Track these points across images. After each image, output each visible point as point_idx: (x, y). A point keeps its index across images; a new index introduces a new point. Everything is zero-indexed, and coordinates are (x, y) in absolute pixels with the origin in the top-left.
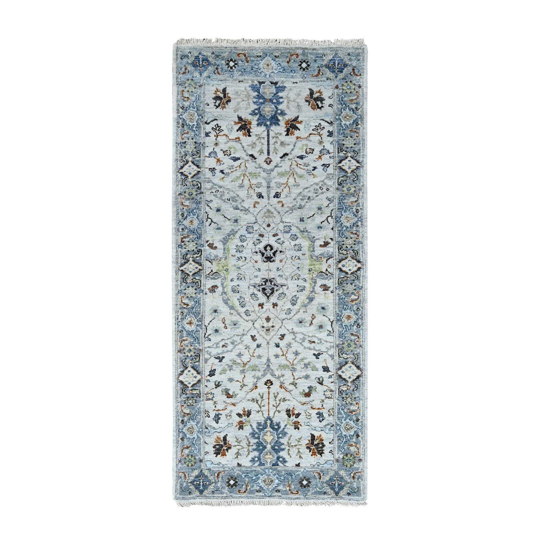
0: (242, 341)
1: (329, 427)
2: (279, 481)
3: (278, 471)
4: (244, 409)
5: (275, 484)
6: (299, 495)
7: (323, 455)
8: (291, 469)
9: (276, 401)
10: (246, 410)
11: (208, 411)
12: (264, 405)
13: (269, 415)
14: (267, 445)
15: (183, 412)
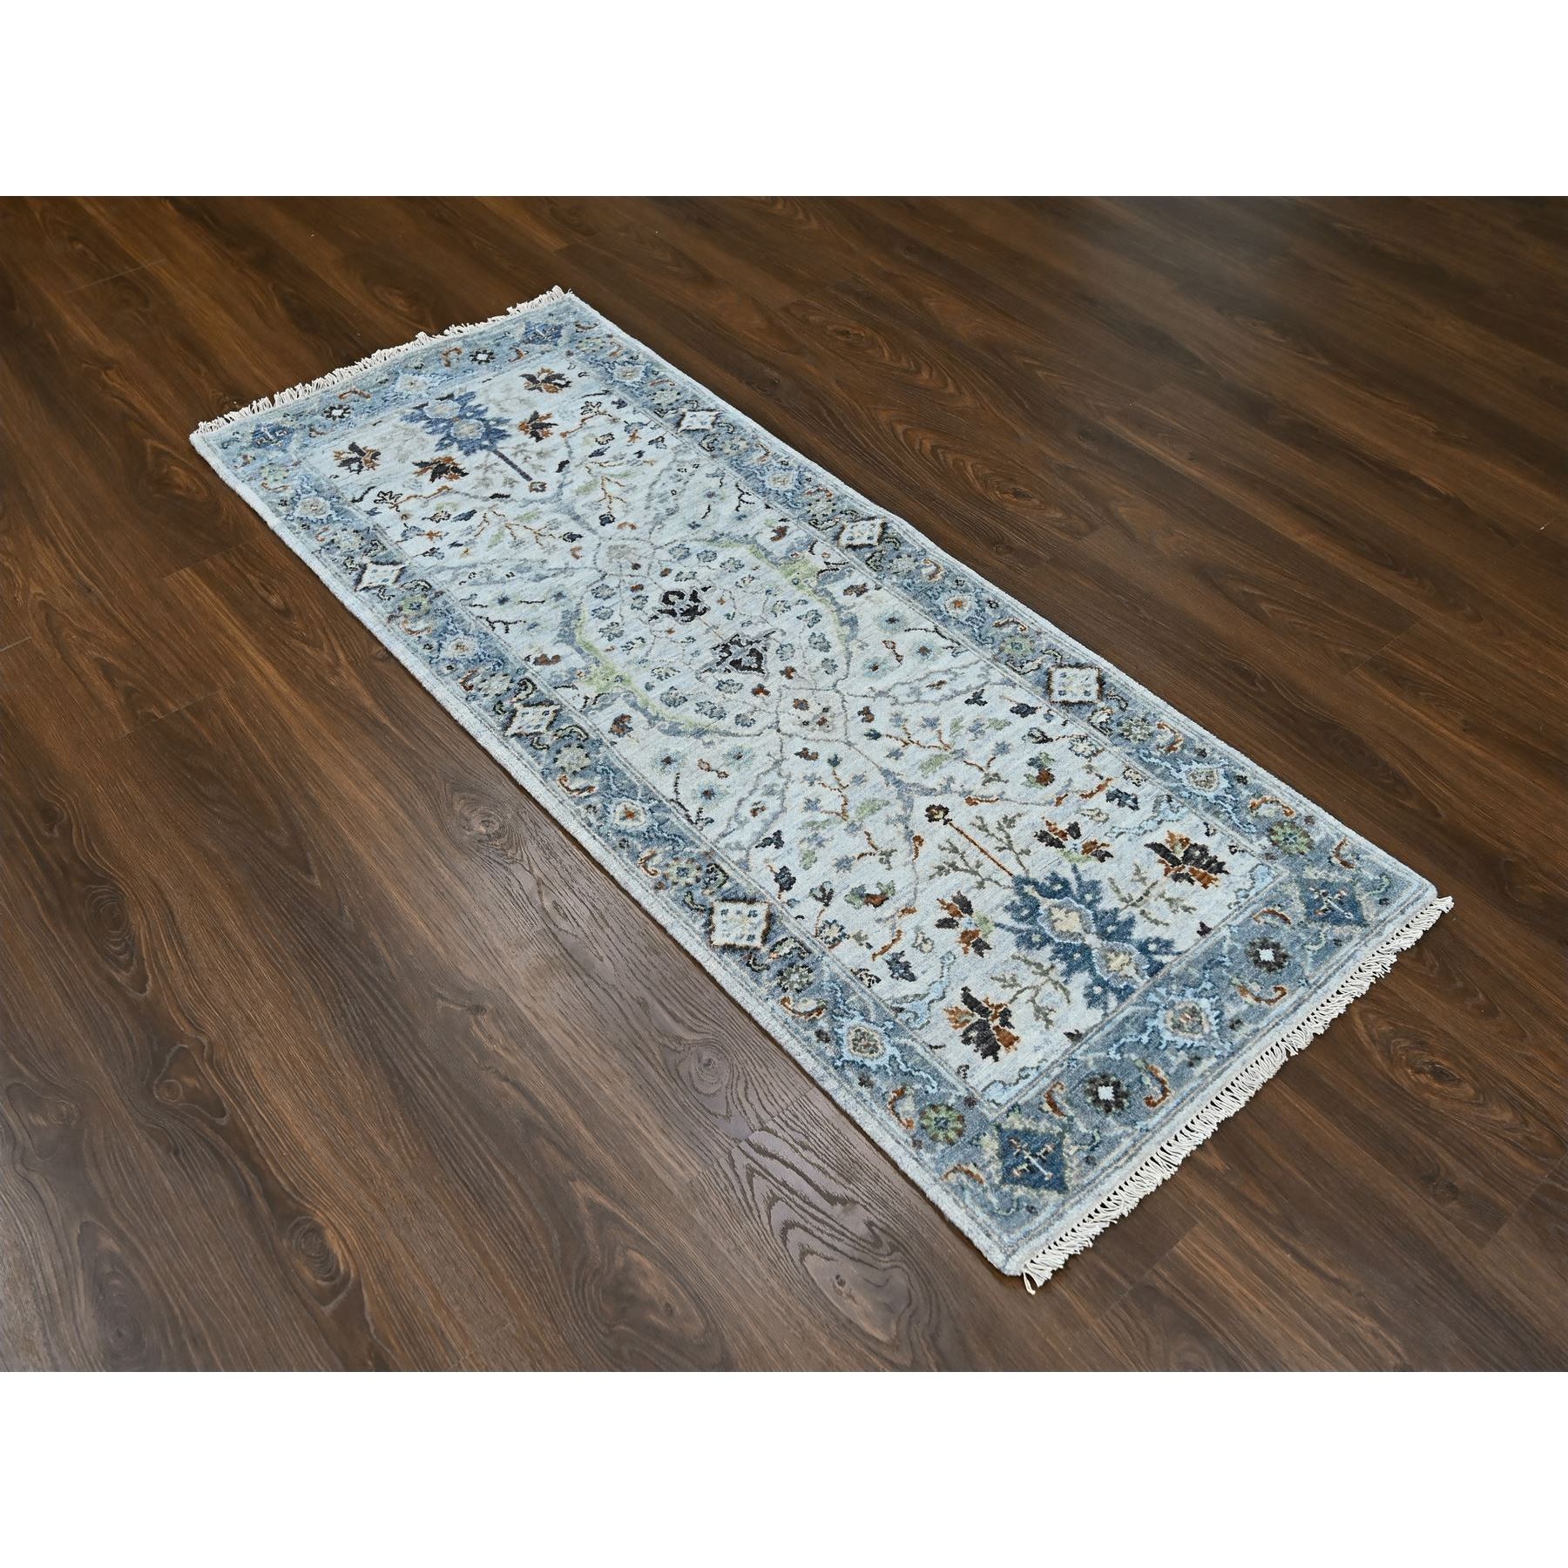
0: (789, 776)
1: (1164, 805)
2: (1208, 998)
3: (1179, 977)
4: (942, 902)
5: (1208, 1011)
6: (1293, 992)
7: (1225, 868)
8: (1199, 952)
9: (993, 835)
10: (949, 901)
11: (861, 970)
12: (978, 862)
13: (1011, 875)
14: (1083, 939)
15: (799, 1013)
